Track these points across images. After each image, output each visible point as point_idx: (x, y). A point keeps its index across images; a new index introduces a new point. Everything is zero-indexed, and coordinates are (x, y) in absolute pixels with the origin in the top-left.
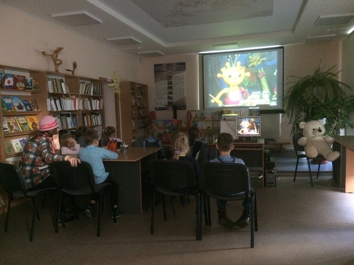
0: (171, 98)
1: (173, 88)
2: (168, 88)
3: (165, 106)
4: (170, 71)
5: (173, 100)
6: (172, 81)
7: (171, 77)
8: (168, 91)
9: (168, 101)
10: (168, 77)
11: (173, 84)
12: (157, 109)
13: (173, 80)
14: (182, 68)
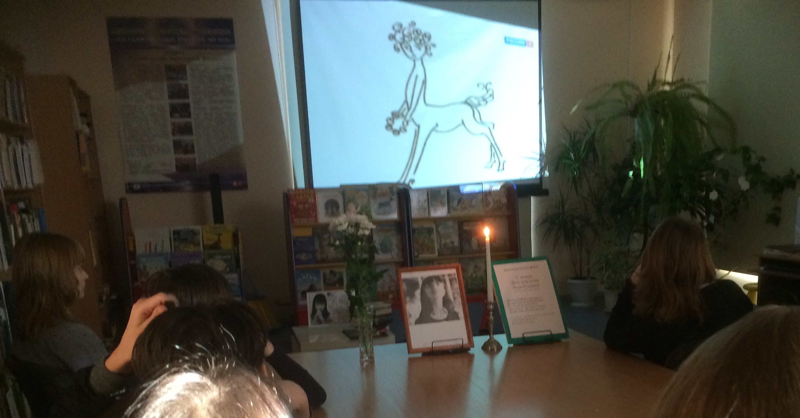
0: (188, 149)
1: (192, 109)
2: (174, 110)
3: (168, 175)
4: (174, 48)
5: (196, 155)
6: (187, 86)
7: (181, 71)
8: (173, 124)
9: (177, 160)
10: (169, 68)
11: (191, 95)
12: (137, 187)
13: (189, 82)
14: (220, 40)
